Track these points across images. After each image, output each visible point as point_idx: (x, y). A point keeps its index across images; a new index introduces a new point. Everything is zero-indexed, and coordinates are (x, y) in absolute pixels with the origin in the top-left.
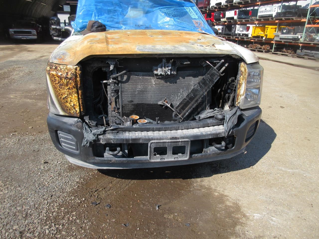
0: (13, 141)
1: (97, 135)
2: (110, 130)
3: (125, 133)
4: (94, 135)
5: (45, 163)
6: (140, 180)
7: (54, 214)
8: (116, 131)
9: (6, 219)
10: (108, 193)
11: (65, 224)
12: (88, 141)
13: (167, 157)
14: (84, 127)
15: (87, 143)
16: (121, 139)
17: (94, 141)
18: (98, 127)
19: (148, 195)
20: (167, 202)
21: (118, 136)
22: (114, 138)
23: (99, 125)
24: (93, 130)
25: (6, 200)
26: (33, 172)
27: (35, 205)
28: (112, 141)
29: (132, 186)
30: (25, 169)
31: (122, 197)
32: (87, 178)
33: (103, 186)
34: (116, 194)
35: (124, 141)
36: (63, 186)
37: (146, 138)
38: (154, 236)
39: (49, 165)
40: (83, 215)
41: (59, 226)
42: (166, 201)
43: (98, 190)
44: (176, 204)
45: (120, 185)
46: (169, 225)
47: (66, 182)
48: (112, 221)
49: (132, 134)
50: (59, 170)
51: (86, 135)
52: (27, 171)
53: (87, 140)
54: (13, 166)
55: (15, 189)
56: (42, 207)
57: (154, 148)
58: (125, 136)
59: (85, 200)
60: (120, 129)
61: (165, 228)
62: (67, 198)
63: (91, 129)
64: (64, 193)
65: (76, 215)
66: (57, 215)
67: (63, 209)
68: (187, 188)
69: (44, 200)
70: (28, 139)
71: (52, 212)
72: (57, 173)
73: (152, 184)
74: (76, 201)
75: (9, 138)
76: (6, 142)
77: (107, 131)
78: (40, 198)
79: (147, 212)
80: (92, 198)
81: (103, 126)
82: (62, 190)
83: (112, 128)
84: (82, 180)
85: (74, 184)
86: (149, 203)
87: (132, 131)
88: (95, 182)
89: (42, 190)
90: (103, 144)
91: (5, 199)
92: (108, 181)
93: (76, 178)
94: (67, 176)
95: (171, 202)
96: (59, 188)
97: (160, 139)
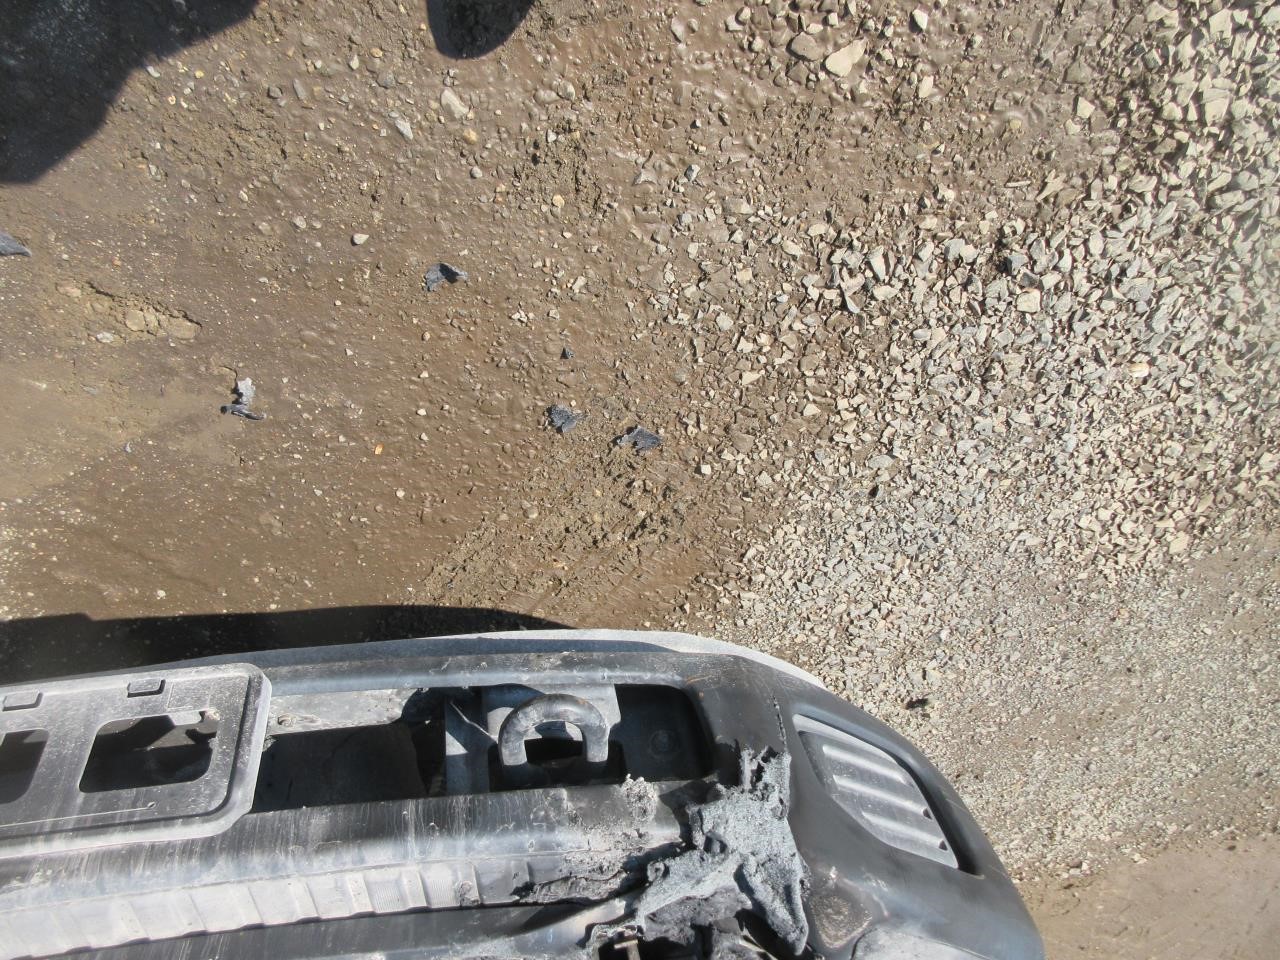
0: (1079, 827)
1: (694, 847)
2: (587, 904)
3: (461, 893)
4: (715, 846)
5: (923, 702)
6: (381, 602)
7: (852, 377)
8: (541, 896)
9: (1074, 352)
10: (571, 517)
11: (794, 310)
12: (751, 792)
13: (99, 708)
14: (802, 914)
15: (758, 773)
16: (494, 829)
17: (706, 796)
18: (694, 927)
19: (319, 493)
20: (183, 432)
21: (520, 849)
22: (551, 828)
23: (683, 942)
24: (728, 890)
25: (1085, 469)
26: (974, 640)
27: (952, 436)
28: (568, 805)
29: (426, 562)
30: (1012, 660)
31: (485, 481)
32: (698, 614)
33: (603, 561)
34: (526, 504)
35: (471, 812)
36: (822, 555)
37: (266, 859)
38: (248, 178)
39: (902, 688)
40: (700, 360)
41: (821, 295)
42: (188, 444)
43: (632, 536)
44: (114, 419)
45: (507, 568)
46: (146, 252)
47: (809, 584)
48: (535, 308)
49: (398, 882)
50: (847, 659)
51: (777, 837)
52: (1002, 649)
53: (764, 798)
54: (1068, 676)
55: (1050, 539)
56: (913, 421)
57: (207, 776)
58: (461, 852)
59: (698, 463)
60: (505, 920)
61: (175, 236)
62: (796, 479)
63: (744, 897)
64: (814, 509)
65: (740, 365)
66: (837, 368)
67: (811, 410)
68: (41, 541)
69: (909, 467)
70: (1011, 846)
71: (864, 391)
72: (857, 642)
73: (302, 579)
74: (748, 461)
75: (1093, 845)
76: (1109, 816)
77: (616, 894)
78: (928, 478)
79: (313, 364)
80: (662, 478)
81: (650, 937)
82: (823, 531)
83: (577, 924)
84: (726, 601)
85: (763, 571)
86: (308, 437)
87: (401, 919)
88: (651, 587)
89: (924, 532)
90: (634, 778)
91: (1089, 480)
92: (577, 594)
93: (760, 607)
94: (809, 625)
95: (153, 436)
96: (841, 541)
97: (127, 858)
